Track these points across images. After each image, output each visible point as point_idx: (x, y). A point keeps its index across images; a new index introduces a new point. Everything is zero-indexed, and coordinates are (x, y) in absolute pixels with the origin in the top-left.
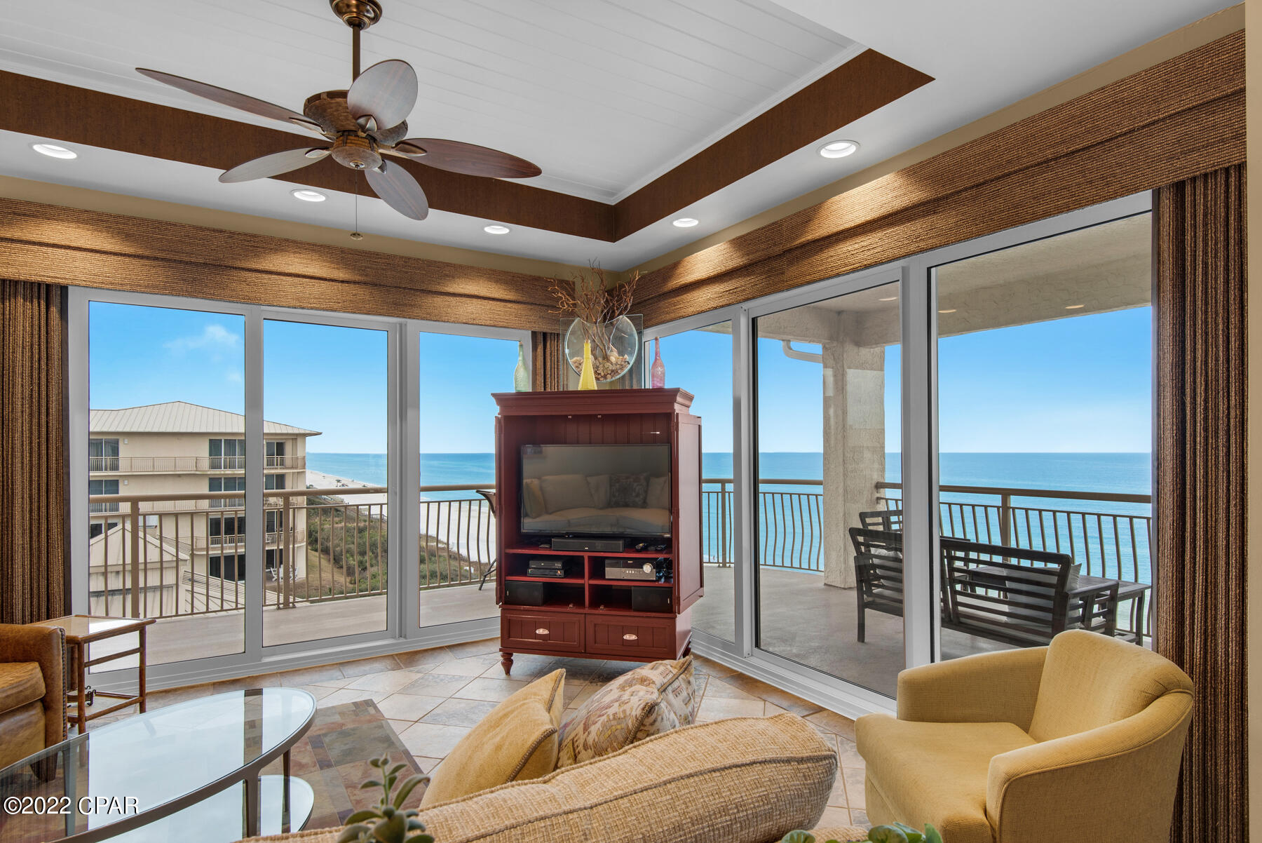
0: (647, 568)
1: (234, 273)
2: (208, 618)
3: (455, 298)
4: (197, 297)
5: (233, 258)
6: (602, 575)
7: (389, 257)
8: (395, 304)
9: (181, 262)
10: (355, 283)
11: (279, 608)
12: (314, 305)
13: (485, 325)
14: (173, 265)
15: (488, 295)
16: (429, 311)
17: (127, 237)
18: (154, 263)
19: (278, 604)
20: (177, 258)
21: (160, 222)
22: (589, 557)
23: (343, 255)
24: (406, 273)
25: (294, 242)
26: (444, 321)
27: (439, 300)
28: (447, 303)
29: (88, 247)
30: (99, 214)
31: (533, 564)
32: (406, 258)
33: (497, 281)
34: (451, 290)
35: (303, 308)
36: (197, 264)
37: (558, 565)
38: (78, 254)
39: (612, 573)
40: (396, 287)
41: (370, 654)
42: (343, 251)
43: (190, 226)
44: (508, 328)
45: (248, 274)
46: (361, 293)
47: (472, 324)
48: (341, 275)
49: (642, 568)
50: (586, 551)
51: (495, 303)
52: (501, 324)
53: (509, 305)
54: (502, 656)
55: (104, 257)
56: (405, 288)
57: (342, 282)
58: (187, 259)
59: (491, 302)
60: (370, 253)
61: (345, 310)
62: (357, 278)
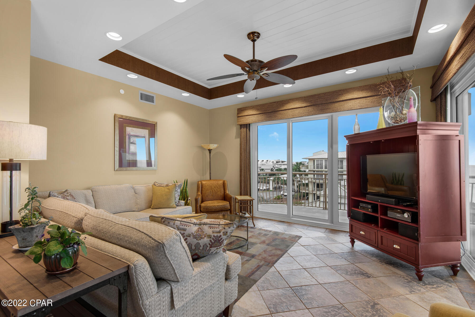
0: (406, 215)
1: (278, 112)
2: (305, 207)
3: (343, 102)
4: (270, 121)
5: (278, 108)
6: (386, 214)
7: (319, 94)
8: (321, 110)
9: (267, 113)
10: (308, 106)
11: (323, 209)
12: (297, 116)
13: (356, 109)
14: (266, 114)
15: (358, 97)
16: (333, 109)
17: (258, 110)
18: (262, 114)
19: (323, 208)
20: (266, 112)
21: (263, 104)
22: (380, 205)
23: (305, 99)
24: (325, 98)
25: (292, 99)
26: (339, 112)
27: (337, 104)
28: (341, 105)
29: (251, 114)
30: (253, 106)
31: (361, 205)
32: (325, 93)
33: (362, 90)
34: (341, 99)
35: (294, 118)
36: (270, 112)
37: (370, 206)
38: (250, 116)
39: (391, 214)
40: (321, 104)
41: (321, 226)
42: (305, 97)
43: (269, 103)
44: (368, 108)
45: (281, 112)
46: (310, 109)
47: (351, 110)
48: (304, 105)
49: (404, 214)
50: (379, 202)
51: (361, 99)
52: (364, 107)
53: (368, 98)
54: (350, 238)
55: (253, 116)
56: (324, 104)
57: (305, 107)
58: (268, 112)
59: (359, 99)
60: (313, 95)
61: (305, 116)
62: (309, 105)
